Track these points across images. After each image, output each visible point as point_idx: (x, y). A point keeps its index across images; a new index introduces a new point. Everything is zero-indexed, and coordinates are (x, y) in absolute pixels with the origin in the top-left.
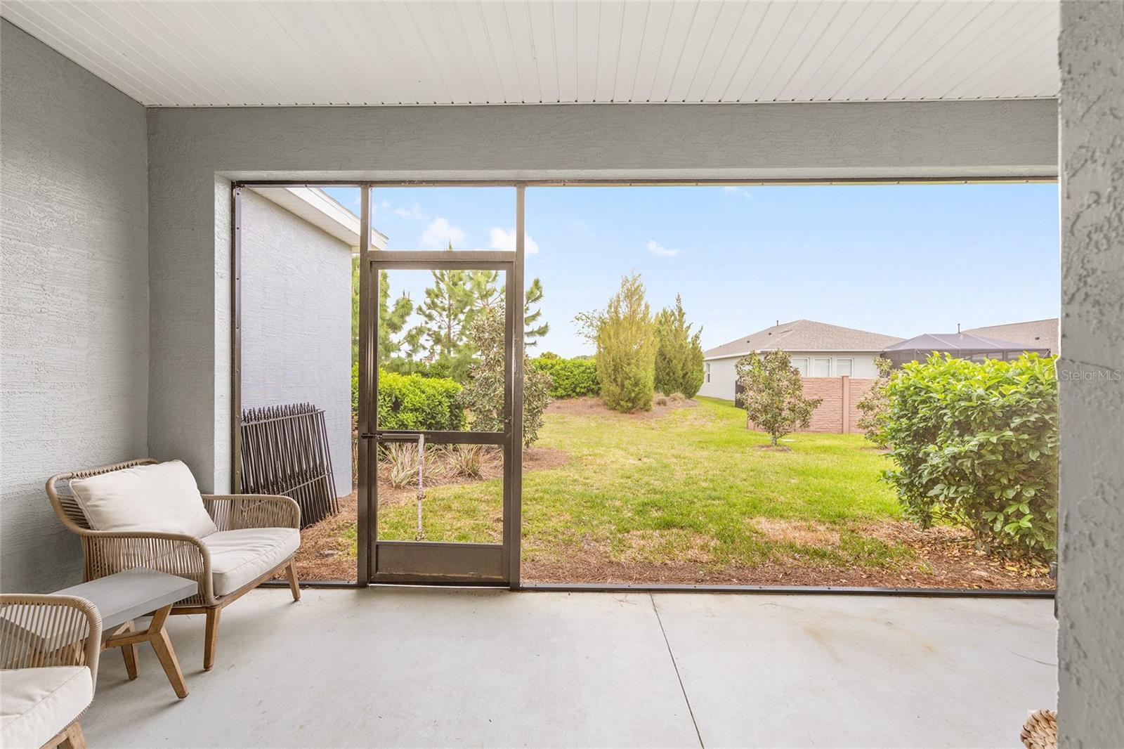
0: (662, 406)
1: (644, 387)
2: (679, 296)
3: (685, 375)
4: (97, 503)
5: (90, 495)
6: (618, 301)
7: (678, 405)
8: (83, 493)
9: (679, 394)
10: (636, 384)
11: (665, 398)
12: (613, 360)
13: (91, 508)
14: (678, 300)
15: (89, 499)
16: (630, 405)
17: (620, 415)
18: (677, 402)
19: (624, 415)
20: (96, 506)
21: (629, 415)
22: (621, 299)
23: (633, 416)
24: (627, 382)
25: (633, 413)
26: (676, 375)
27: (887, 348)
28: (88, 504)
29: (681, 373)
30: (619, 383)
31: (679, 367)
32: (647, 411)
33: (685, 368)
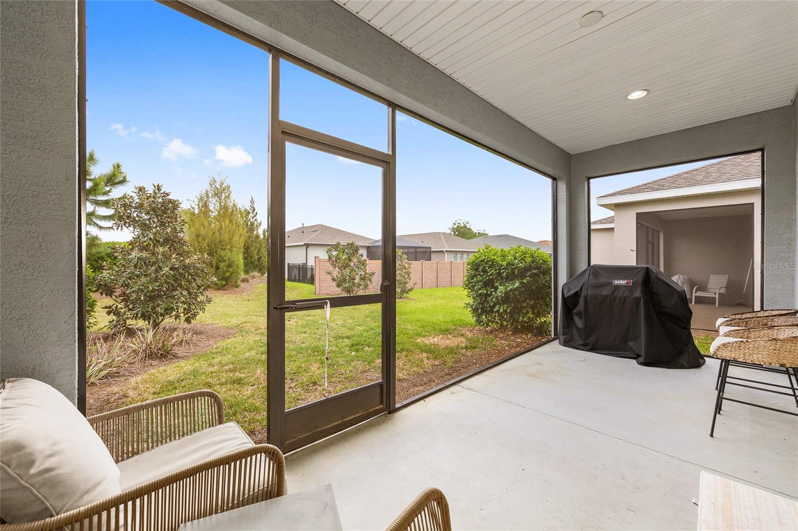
0: (245, 283)
1: (237, 268)
2: (252, 199)
3: (259, 259)
4: (47, 464)
5: (30, 454)
6: (208, 197)
7: (258, 282)
8: (15, 455)
9: (256, 274)
10: (230, 266)
11: (247, 276)
12: (208, 246)
13: (40, 479)
14: (252, 202)
15: (32, 463)
16: (224, 283)
17: (214, 291)
18: (255, 279)
19: (218, 292)
20: (47, 470)
21: (222, 292)
22: (210, 195)
23: (225, 292)
24: (222, 265)
25: (226, 290)
26: (253, 259)
27: (370, 244)
28: (33, 471)
29: (257, 257)
30: (214, 265)
31: (255, 253)
32: (237, 287)
33: (260, 253)
